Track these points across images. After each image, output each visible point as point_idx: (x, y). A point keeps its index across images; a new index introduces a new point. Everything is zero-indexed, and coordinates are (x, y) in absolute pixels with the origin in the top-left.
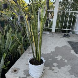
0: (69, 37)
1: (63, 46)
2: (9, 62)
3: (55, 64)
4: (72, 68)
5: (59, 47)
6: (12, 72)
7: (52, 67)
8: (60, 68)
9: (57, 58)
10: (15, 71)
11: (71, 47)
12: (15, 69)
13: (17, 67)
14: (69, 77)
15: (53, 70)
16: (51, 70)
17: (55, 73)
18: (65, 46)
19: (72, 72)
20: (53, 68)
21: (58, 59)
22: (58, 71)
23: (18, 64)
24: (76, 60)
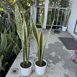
1: (55, 42)
2: (7, 63)
3: (51, 61)
5: (51, 44)
8: (56, 64)
9: (51, 54)
10: (15, 71)
11: (62, 43)
13: (16, 68)
14: (64, 71)
15: (49, 66)
16: (48, 67)
17: (52, 69)
18: (57, 43)
20: (49, 64)
22: (54, 67)
23: (16, 65)
24: (68, 55)
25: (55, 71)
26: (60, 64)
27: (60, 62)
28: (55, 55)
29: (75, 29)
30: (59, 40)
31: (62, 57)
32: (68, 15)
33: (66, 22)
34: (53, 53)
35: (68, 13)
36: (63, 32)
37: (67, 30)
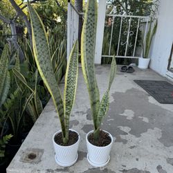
0: (134, 73)
1: (128, 90)
3: (126, 129)
4: (164, 133)
6: (23, 160)
7: (121, 136)
8: (140, 136)
9: (125, 114)
10: (32, 157)
11: (144, 91)
12: (31, 152)
14: (165, 151)
15: (125, 142)
17: (132, 147)
19: (166, 140)
20: (123, 137)
21: (126, 117)
22: (138, 143)
23: (35, 140)
24: (164, 115)
25: (141, 151)
26: (152, 135)
27: (149, 130)
28: (133, 116)
29: (170, 60)
30: (137, 85)
31: (151, 119)
32: (150, 31)
34: (126, 111)
35: (150, 26)
37: (149, 67)
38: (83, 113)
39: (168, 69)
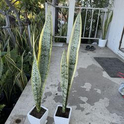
0: (95, 51)
1: (89, 66)
2: (4, 105)
3: (84, 99)
4: (111, 102)
5: (83, 68)
7: (80, 104)
8: (93, 105)
9: (85, 87)
11: (101, 67)
12: (17, 118)
13: (20, 114)
14: (110, 117)
15: (83, 109)
16: (80, 110)
17: (87, 114)
18: (92, 66)
19: (112, 108)
20: (81, 105)
21: (85, 89)
23: (21, 108)
24: (113, 87)
25: (93, 117)
26: (102, 104)
27: (100, 100)
28: (90, 88)
29: (121, 42)
30: (96, 62)
31: (103, 91)
32: (107, 20)
33: (106, 32)
34: (86, 84)
35: (108, 16)
36: (100, 48)
37: (106, 46)
38: (55, 86)
39: (119, 49)
